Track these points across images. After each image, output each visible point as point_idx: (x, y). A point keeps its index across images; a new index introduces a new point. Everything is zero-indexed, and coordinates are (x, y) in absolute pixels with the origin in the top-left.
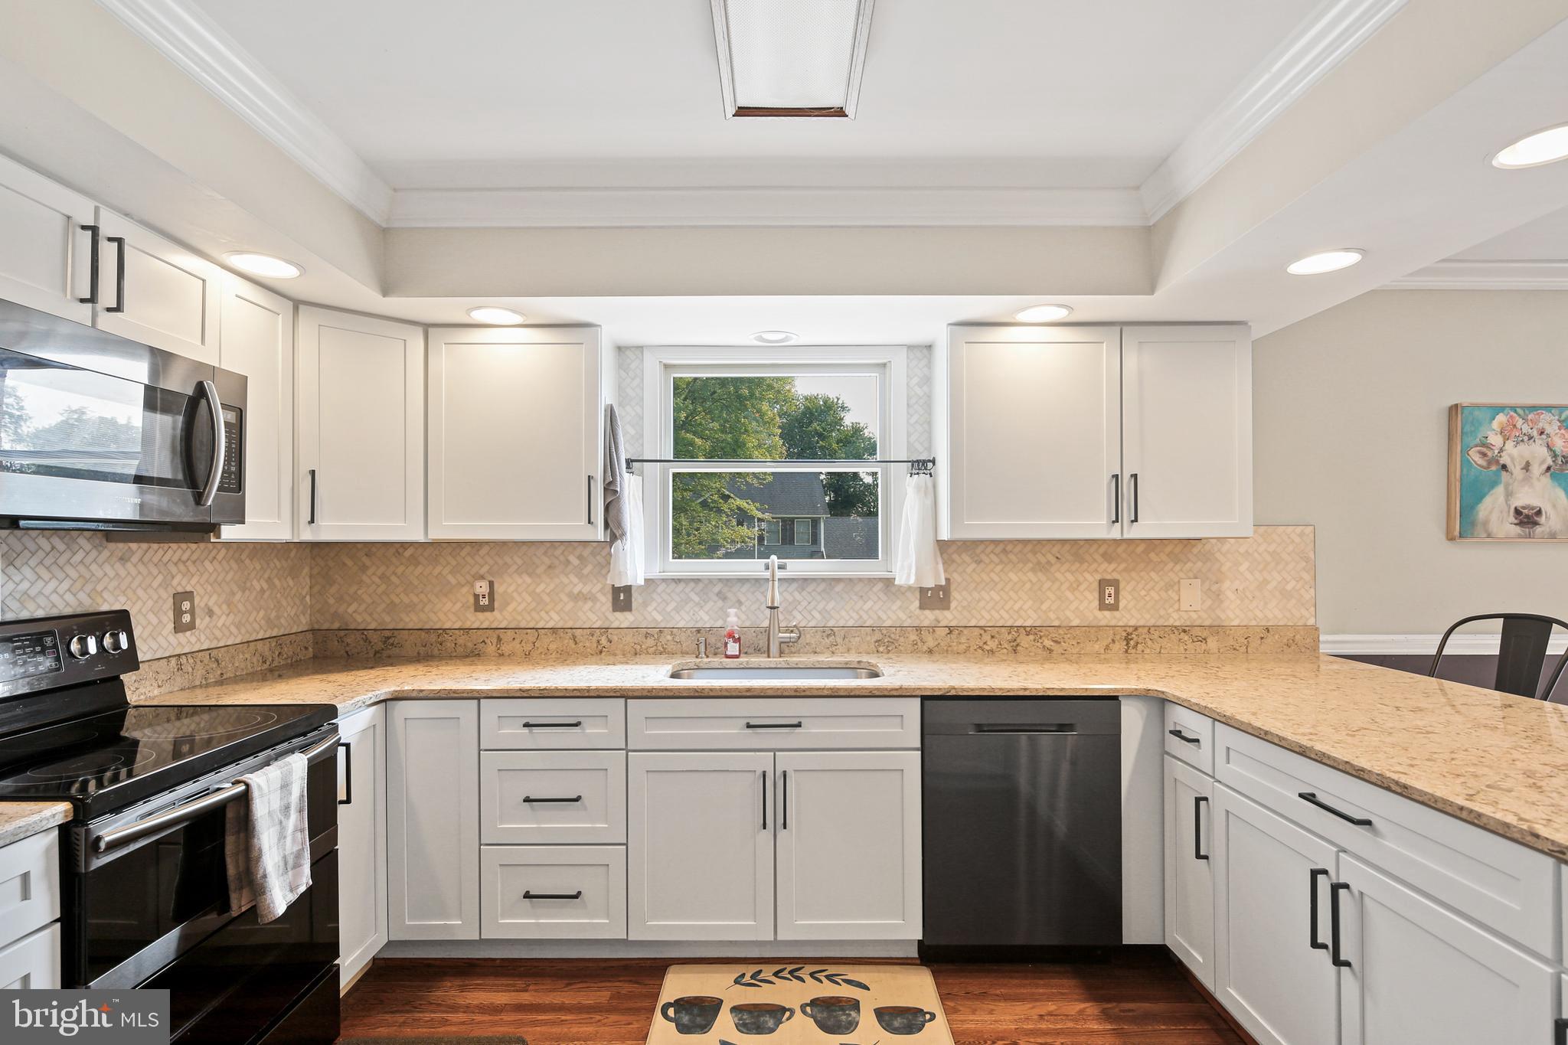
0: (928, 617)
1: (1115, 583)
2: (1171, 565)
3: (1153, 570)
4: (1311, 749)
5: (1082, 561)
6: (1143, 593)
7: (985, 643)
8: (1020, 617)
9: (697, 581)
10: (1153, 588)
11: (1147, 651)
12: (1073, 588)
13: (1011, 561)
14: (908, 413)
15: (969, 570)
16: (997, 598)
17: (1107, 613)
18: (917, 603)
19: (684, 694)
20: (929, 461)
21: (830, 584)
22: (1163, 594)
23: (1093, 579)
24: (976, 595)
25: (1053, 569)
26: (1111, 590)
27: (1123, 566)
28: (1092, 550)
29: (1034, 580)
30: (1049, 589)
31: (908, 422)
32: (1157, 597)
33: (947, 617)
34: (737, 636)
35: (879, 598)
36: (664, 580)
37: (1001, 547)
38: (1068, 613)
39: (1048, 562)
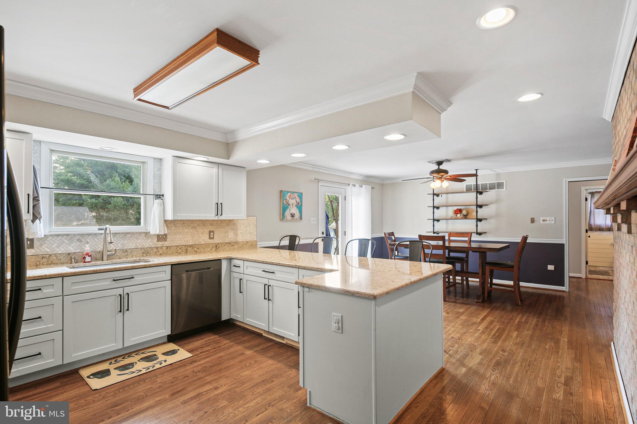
0: (160, 244)
1: (213, 232)
2: (226, 226)
3: (222, 228)
4: (264, 261)
5: (205, 226)
6: (220, 234)
7: (178, 251)
8: (188, 242)
9: (68, 235)
10: (222, 233)
11: (221, 250)
12: (202, 234)
13: (185, 226)
14: (154, 179)
15: (173, 229)
16: (181, 237)
17: (211, 240)
18: (156, 240)
19: (89, 273)
20: (162, 195)
21: (125, 235)
22: (224, 234)
23: (207, 231)
24: (175, 236)
25: (197, 228)
26: (212, 234)
27: (215, 227)
28: (207, 223)
29: (192, 231)
30: (196, 234)
31: (153, 182)
32: (223, 235)
33: (166, 244)
34: (90, 254)
35: (143, 239)
36: (51, 235)
37: (182, 222)
38: (201, 241)
39: (196, 226)
